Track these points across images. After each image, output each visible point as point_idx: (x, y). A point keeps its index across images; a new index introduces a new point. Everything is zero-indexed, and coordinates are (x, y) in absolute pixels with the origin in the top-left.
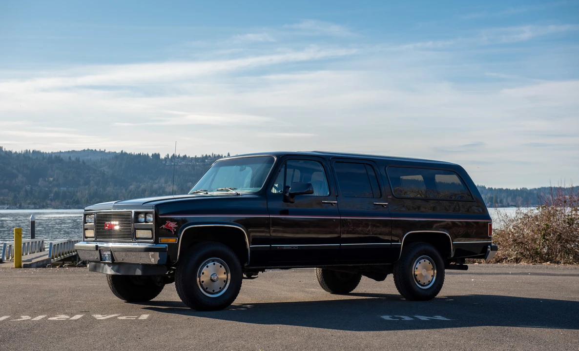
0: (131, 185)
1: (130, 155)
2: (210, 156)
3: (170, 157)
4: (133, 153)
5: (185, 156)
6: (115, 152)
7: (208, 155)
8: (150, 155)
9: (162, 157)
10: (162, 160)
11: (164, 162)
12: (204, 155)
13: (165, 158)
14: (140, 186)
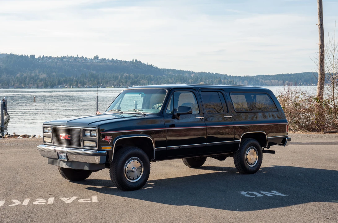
0: (18, 74)
1: (16, 56)
2: (66, 57)
3: (41, 57)
4: (18, 54)
5: (51, 56)
6: (7, 54)
7: (65, 56)
8: (29, 56)
9: (37, 57)
10: (36, 59)
11: (38, 60)
12: (63, 56)
13: (39, 58)
14: (23, 75)
